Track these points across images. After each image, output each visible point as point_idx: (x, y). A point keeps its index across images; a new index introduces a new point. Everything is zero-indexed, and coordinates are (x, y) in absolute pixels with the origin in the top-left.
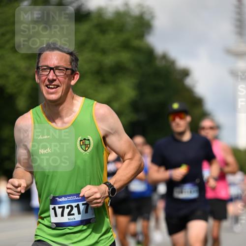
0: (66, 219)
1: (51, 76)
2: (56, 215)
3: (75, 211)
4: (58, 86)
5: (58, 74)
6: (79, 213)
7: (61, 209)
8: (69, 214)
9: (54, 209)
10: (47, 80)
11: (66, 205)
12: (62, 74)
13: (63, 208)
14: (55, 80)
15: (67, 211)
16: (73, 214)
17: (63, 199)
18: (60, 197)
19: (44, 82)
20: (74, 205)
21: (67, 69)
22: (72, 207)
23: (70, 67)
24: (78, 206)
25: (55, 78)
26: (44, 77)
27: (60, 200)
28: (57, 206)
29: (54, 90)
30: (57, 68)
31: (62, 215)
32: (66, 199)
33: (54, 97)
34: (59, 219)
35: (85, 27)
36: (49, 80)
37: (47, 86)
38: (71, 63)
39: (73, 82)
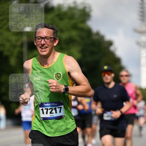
0: (48, 115)
1: (43, 42)
2: (43, 113)
3: (54, 111)
4: (47, 47)
5: (46, 41)
6: (56, 112)
7: (46, 110)
8: (51, 113)
9: (42, 110)
10: (40, 44)
11: (49, 108)
12: (49, 41)
13: (47, 109)
14: (45, 44)
15: (49, 111)
16: (53, 113)
17: (48, 105)
18: (46, 103)
21: (51, 38)
22: (52, 109)
23: (53, 37)
25: (45, 43)
26: (39, 43)
27: (46, 105)
28: (44, 108)
29: (44, 50)
30: (46, 38)
31: (47, 113)
33: (45, 53)
34: (45, 116)
35: (51, 16)
36: (41, 44)
37: (40, 47)
38: (53, 34)
39: (55, 44)
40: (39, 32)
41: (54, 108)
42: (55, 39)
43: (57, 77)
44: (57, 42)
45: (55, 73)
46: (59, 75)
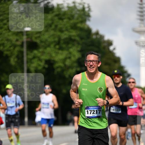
1: (91, 64)
2: (88, 114)
4: (94, 67)
5: (94, 63)
7: (90, 111)
8: (93, 113)
9: (88, 111)
11: (92, 110)
13: (91, 111)
16: (94, 114)
17: (92, 108)
18: (91, 107)
19: (89, 66)
20: (95, 110)
21: (97, 61)
22: (94, 111)
23: (98, 60)
24: (96, 111)
26: (89, 64)
27: (91, 108)
28: (89, 110)
29: (92, 69)
30: (93, 61)
31: (90, 114)
32: (93, 108)
33: (92, 71)
36: (90, 65)
37: (89, 67)
38: (98, 59)
39: (99, 66)
40: (89, 57)
41: (96, 110)
42: (99, 62)
43: (100, 91)
44: (100, 64)
45: (99, 88)
46: (101, 89)
